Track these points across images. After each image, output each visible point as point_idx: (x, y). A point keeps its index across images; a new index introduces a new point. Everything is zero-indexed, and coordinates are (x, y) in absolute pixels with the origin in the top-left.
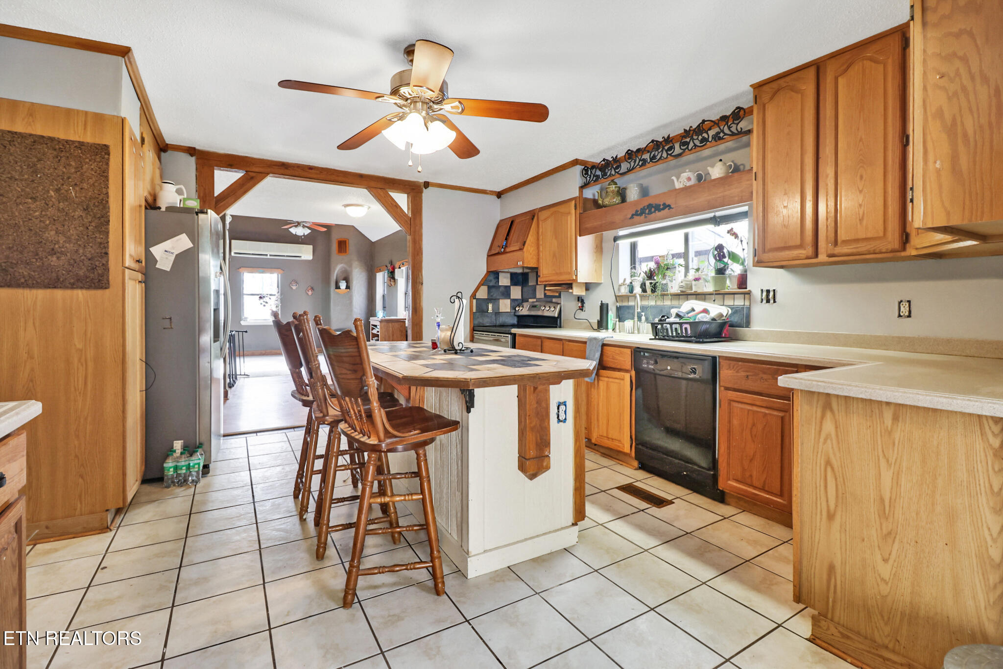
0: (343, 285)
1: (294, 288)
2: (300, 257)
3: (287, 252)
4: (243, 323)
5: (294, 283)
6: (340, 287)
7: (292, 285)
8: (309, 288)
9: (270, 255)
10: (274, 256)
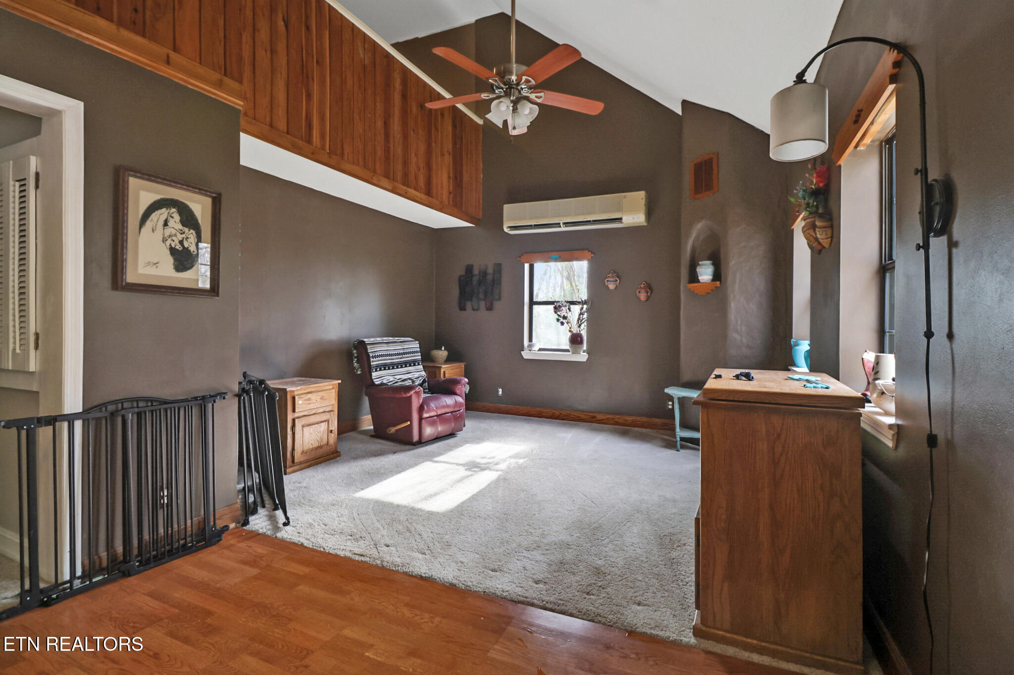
0: (705, 273)
1: (612, 286)
2: (619, 220)
3: (594, 213)
4: (526, 355)
5: (612, 277)
6: (699, 278)
7: (608, 281)
8: (642, 286)
9: (564, 223)
10: (572, 226)
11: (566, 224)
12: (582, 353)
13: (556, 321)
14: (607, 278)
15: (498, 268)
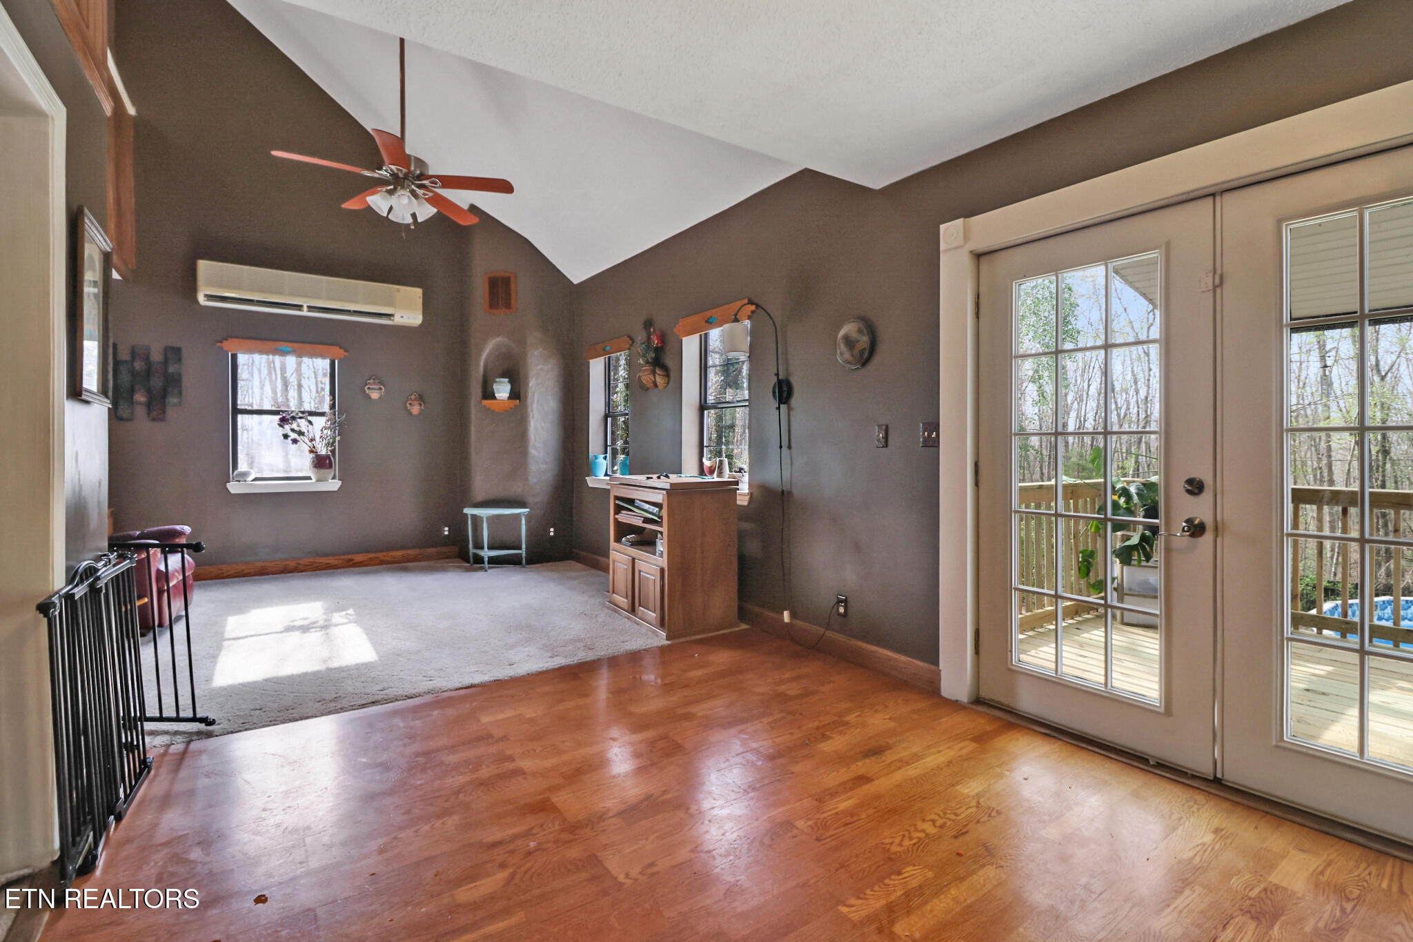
0: (502, 390)
1: (375, 395)
2: (389, 316)
3: (355, 302)
4: (234, 488)
5: (374, 383)
6: (496, 395)
7: (369, 388)
8: (413, 397)
9: (309, 307)
10: (319, 312)
11: (310, 308)
12: (330, 481)
13: (282, 438)
14: (366, 385)
15: (174, 353)
